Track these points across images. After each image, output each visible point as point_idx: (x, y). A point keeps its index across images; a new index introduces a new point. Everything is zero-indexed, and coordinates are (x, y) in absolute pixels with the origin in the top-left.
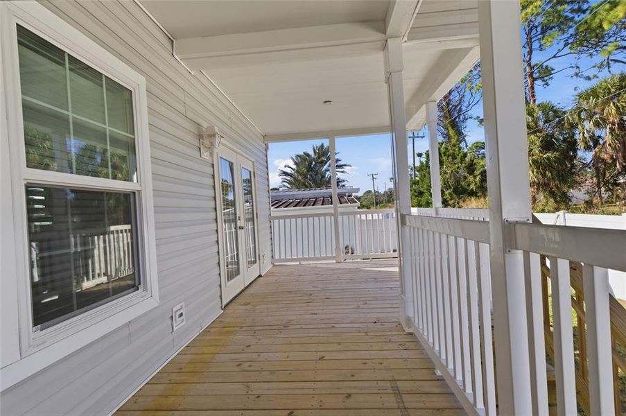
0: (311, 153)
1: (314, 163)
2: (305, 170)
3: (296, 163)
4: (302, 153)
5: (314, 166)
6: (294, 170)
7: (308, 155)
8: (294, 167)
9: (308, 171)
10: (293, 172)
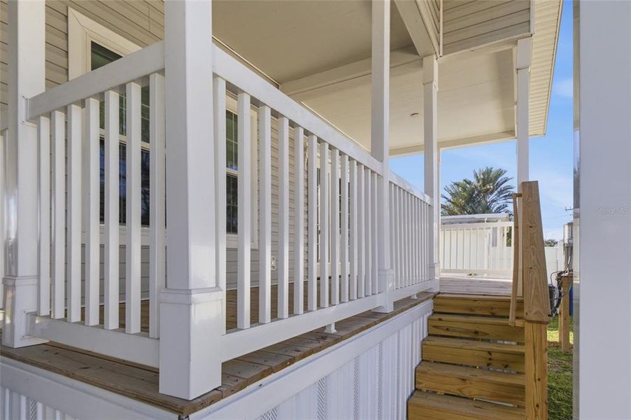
0: (473, 180)
1: (476, 192)
2: (462, 201)
3: (452, 194)
4: (461, 181)
5: (478, 195)
6: (450, 201)
7: (469, 183)
8: (450, 197)
9: (467, 202)
10: (448, 203)
